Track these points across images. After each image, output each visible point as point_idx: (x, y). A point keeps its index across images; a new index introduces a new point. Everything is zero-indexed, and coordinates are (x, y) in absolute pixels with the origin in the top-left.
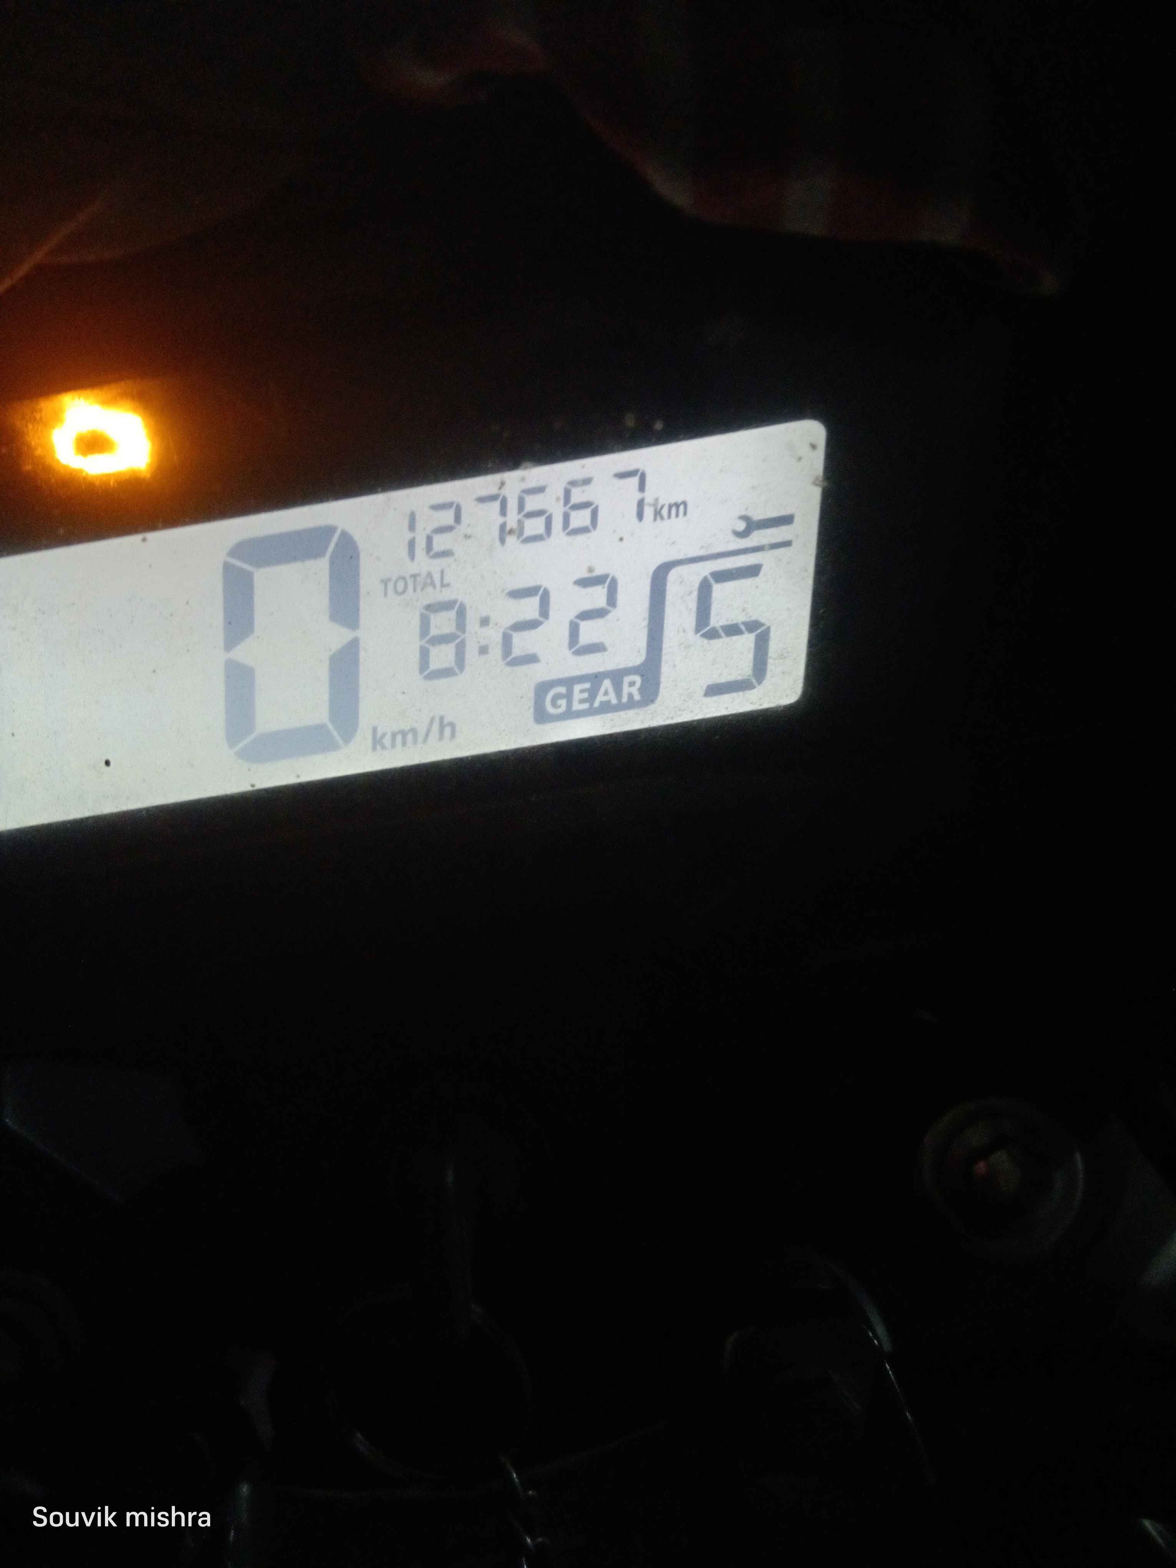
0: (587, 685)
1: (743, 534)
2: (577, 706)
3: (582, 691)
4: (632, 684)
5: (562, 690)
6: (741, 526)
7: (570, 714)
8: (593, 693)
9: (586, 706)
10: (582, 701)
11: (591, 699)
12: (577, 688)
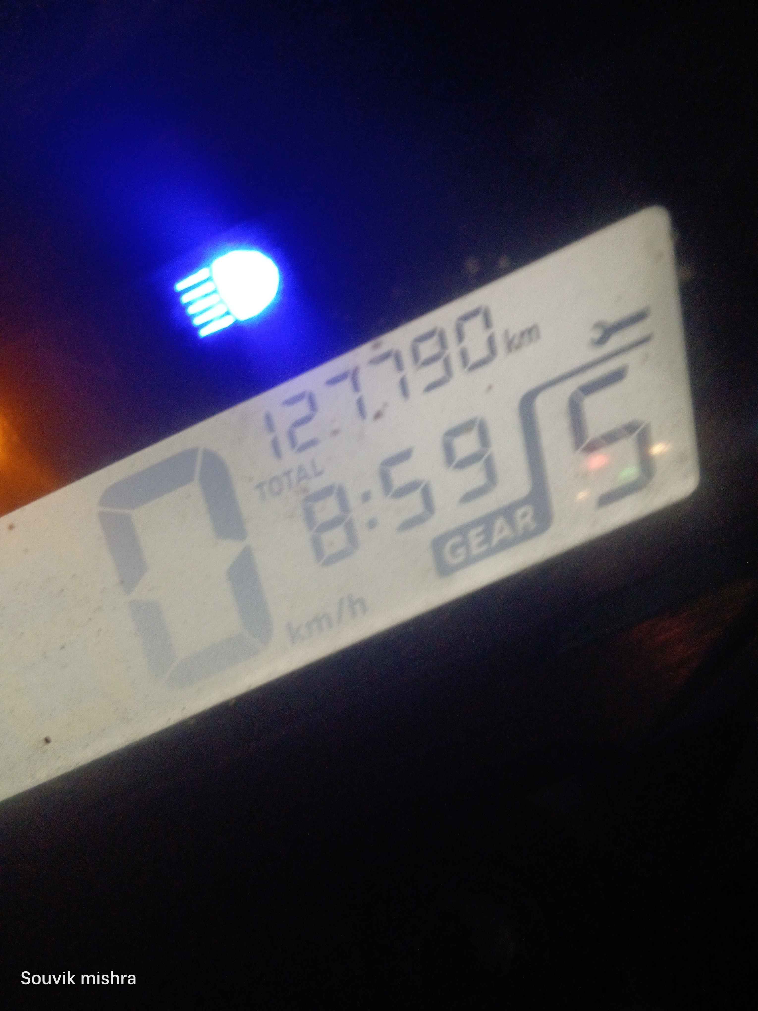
0: (480, 529)
1: (601, 341)
2: (475, 551)
3: (478, 535)
4: (524, 515)
5: (457, 539)
6: (597, 335)
7: (470, 561)
8: (488, 534)
9: (484, 548)
10: (480, 544)
11: (488, 539)
12: (473, 533)
